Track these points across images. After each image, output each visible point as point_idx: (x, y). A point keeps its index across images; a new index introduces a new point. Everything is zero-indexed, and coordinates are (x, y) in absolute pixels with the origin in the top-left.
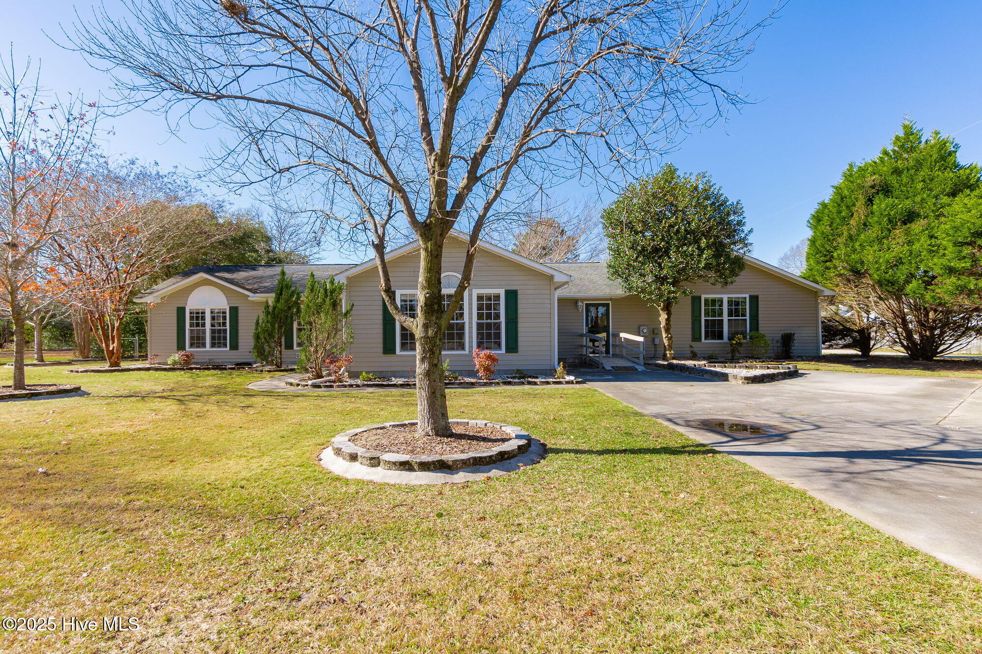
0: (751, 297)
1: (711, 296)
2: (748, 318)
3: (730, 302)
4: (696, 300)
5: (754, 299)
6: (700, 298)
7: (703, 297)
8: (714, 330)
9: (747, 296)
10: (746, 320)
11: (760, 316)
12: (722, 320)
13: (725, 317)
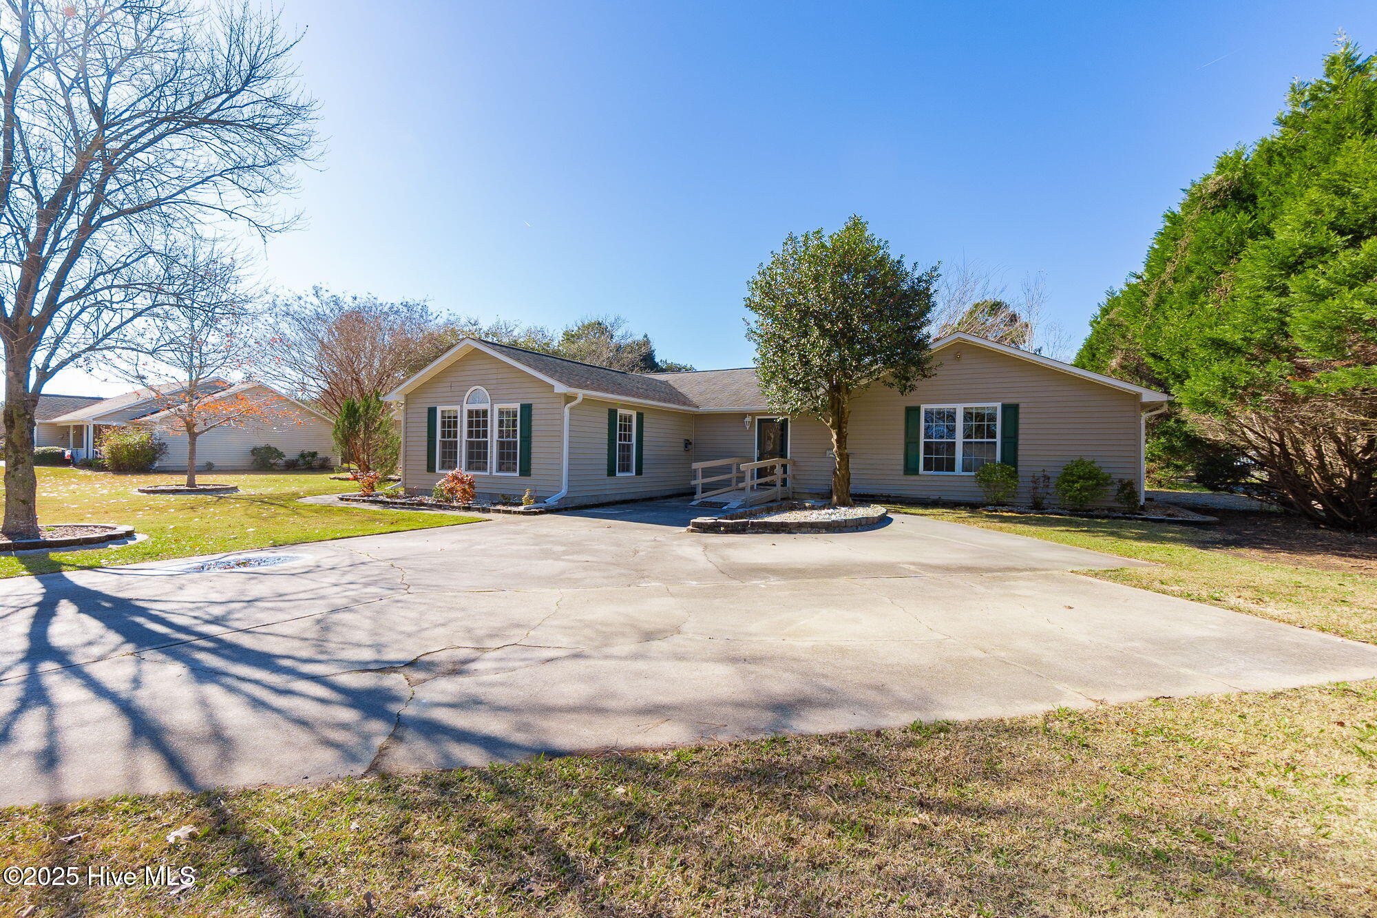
0: (1005, 407)
1: (935, 407)
2: (998, 440)
3: (968, 415)
4: (912, 413)
5: (1011, 411)
6: (918, 409)
7: (923, 408)
8: (940, 459)
9: (998, 405)
10: (995, 443)
11: (1020, 437)
12: (954, 443)
13: (959, 439)
